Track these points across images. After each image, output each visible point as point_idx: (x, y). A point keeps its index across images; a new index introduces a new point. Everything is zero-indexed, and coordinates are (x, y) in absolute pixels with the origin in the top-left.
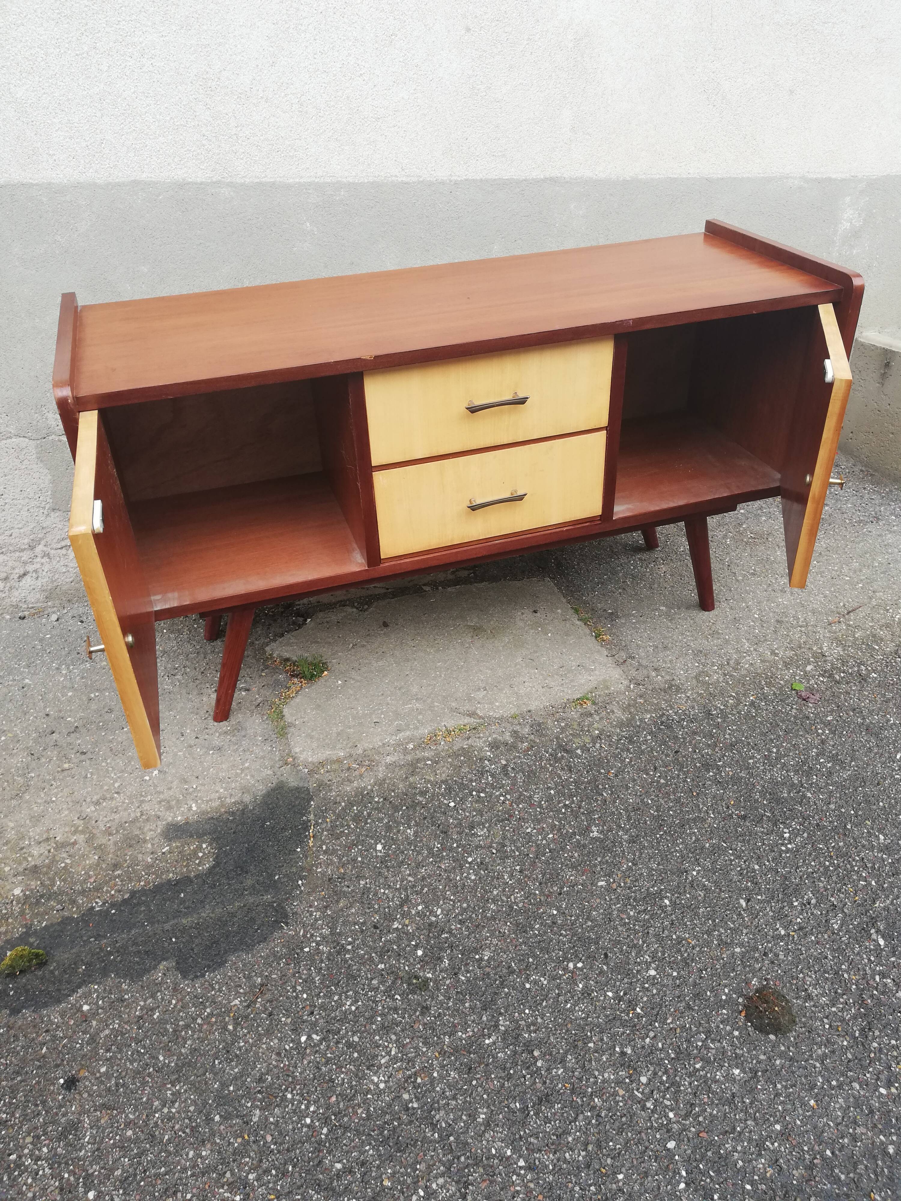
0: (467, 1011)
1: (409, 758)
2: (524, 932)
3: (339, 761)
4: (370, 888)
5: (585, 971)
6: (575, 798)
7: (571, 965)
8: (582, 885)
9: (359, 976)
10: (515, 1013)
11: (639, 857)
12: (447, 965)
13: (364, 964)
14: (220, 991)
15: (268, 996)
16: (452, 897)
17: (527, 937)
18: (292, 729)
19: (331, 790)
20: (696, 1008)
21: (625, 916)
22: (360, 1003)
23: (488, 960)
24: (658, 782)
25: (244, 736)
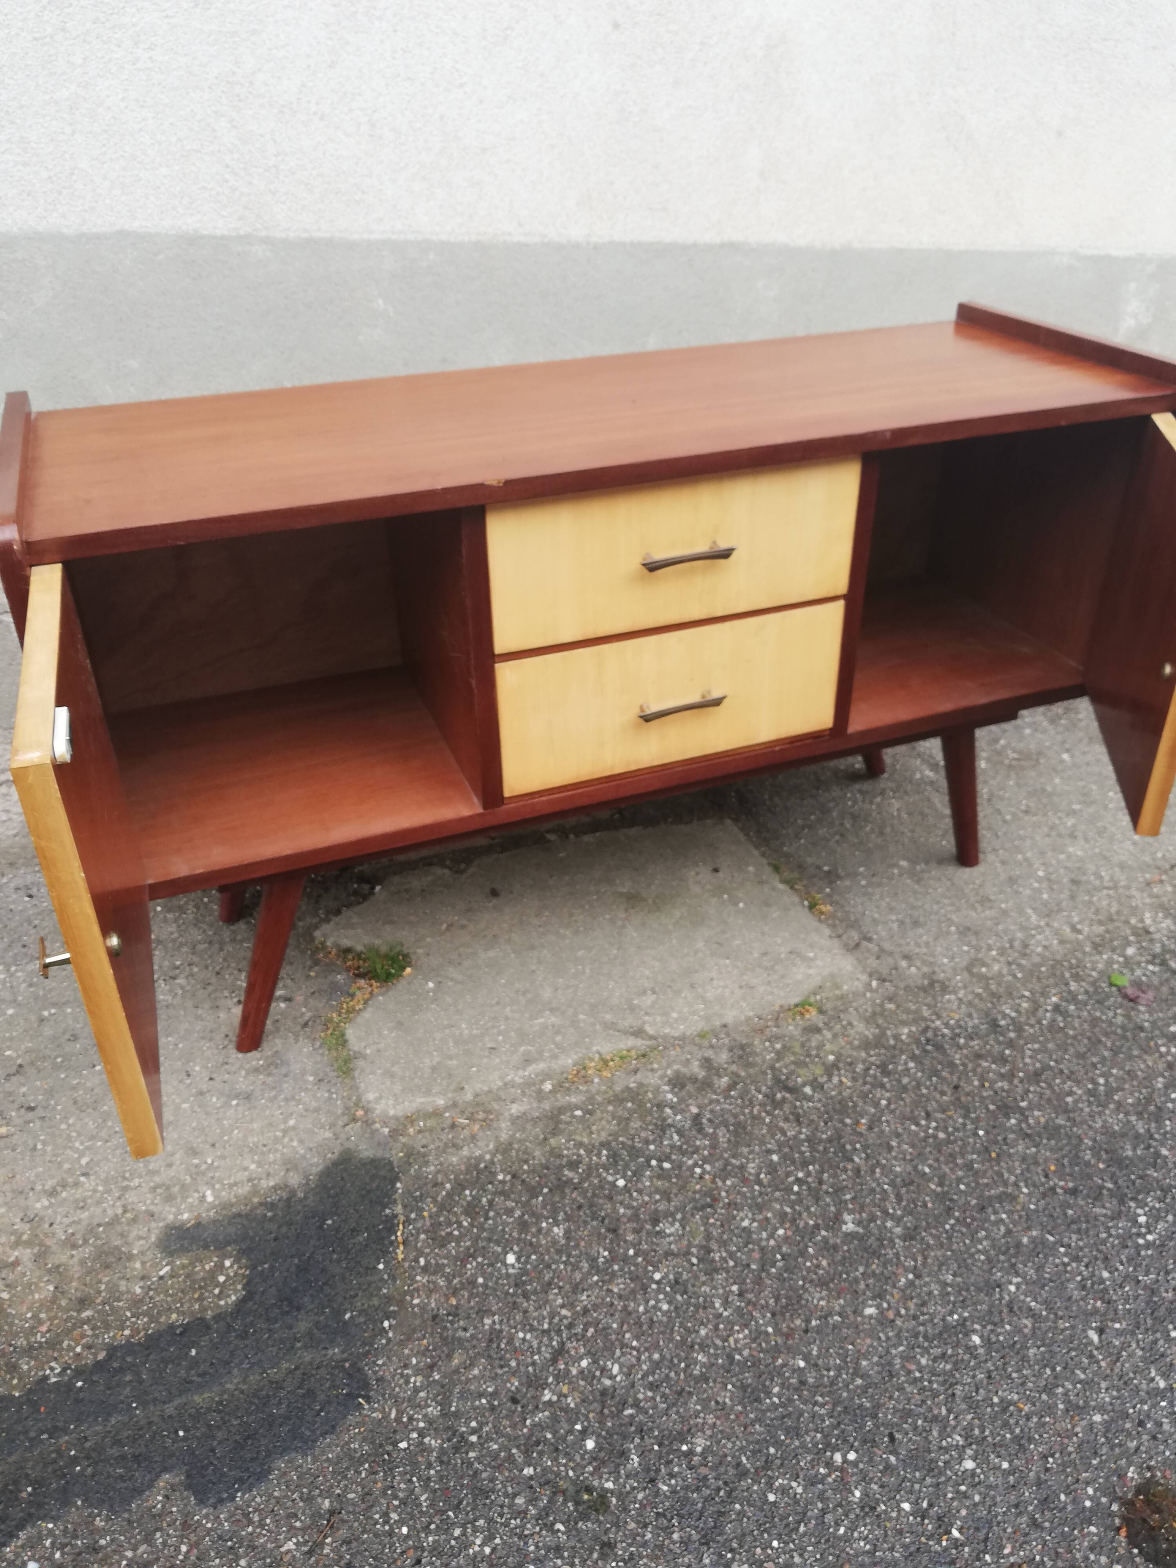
0: (676, 1548)
1: (547, 1105)
2: (756, 1400)
3: (437, 1114)
4: (501, 1331)
5: (861, 1466)
6: (811, 1167)
7: (838, 1457)
8: (840, 1314)
9: (493, 1490)
10: (756, 1547)
11: (924, 1264)
12: (636, 1465)
13: (499, 1468)
14: (262, 1525)
15: (343, 1533)
16: (635, 1343)
17: (761, 1410)
18: (361, 1063)
19: (427, 1163)
20: (1047, 1524)
21: (913, 1367)
22: (498, 1541)
23: (702, 1453)
24: (935, 1137)
25: (286, 1075)
